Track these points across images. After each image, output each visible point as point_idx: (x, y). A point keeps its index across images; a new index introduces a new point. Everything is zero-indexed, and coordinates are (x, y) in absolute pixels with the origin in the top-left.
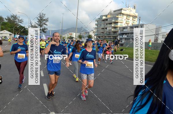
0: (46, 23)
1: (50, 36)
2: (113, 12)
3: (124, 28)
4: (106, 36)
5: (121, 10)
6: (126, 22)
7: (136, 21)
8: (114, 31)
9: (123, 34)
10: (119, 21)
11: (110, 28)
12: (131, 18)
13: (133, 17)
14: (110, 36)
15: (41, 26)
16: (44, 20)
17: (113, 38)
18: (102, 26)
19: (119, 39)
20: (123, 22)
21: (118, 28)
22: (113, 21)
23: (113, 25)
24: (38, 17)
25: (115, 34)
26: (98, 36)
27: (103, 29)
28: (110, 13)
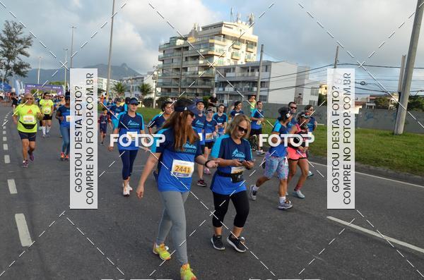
0: (25, 50)
1: (36, 85)
2: (201, 30)
3: (227, 70)
4: (184, 87)
5: (221, 25)
6: (232, 55)
7: (255, 53)
8: (204, 76)
9: (224, 84)
10: (215, 53)
11: (194, 69)
12: (243, 46)
13: (247, 43)
14: (196, 89)
15: (11, 58)
16: (20, 41)
17: (201, 92)
18: (176, 64)
19: (215, 96)
20: (224, 55)
21: (214, 70)
22: (202, 51)
23: (201, 62)
24: (2, 33)
25: (207, 83)
26: (166, 89)
27: (178, 69)
28: (194, 33)
